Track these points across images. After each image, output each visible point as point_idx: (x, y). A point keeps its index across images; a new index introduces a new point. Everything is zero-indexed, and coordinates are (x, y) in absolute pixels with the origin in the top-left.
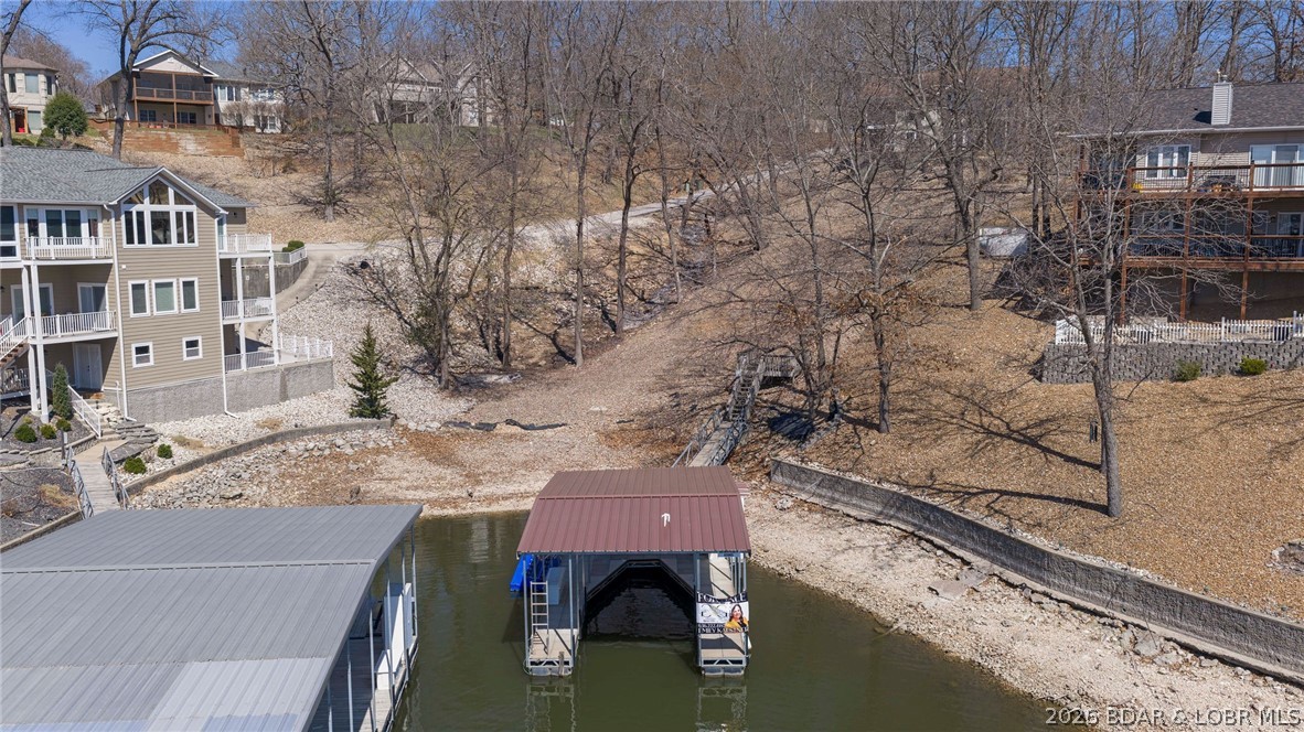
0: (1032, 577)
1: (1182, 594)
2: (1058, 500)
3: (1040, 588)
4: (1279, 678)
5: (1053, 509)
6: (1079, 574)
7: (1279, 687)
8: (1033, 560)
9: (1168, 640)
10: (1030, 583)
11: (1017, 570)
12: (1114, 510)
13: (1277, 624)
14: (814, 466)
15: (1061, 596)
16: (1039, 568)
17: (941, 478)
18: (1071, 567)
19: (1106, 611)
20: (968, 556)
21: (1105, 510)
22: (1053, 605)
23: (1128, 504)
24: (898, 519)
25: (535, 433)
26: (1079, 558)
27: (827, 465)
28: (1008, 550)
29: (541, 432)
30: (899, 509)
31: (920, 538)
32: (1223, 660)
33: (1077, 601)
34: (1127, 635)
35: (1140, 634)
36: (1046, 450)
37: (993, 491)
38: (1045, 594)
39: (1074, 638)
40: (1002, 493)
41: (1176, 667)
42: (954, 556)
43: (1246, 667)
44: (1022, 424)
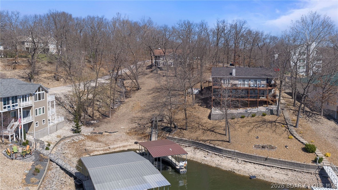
0: (219, 153)
1: (243, 154)
2: (221, 141)
3: (221, 155)
4: (257, 164)
5: (220, 142)
6: (227, 152)
7: (257, 165)
8: (220, 151)
9: (242, 160)
10: (220, 154)
11: (216, 152)
12: (230, 142)
13: (256, 156)
14: (176, 137)
15: (225, 156)
16: (221, 152)
17: (199, 138)
18: (226, 151)
19: (232, 157)
20: (208, 151)
21: (229, 142)
22: (224, 157)
23: (232, 141)
24: (193, 146)
25: (112, 134)
26: (227, 150)
27: (178, 137)
28: (214, 149)
29: (114, 134)
30: (194, 144)
31: (198, 149)
32: (249, 162)
33: (227, 156)
34: (236, 160)
35: (238, 160)
36: (215, 132)
37: (210, 140)
38: (222, 156)
39: (229, 161)
40: (211, 140)
41: (244, 164)
42: (205, 151)
43: (253, 163)
44: (210, 128)
